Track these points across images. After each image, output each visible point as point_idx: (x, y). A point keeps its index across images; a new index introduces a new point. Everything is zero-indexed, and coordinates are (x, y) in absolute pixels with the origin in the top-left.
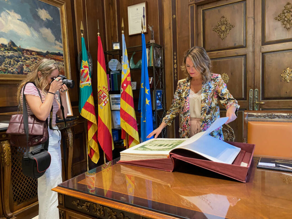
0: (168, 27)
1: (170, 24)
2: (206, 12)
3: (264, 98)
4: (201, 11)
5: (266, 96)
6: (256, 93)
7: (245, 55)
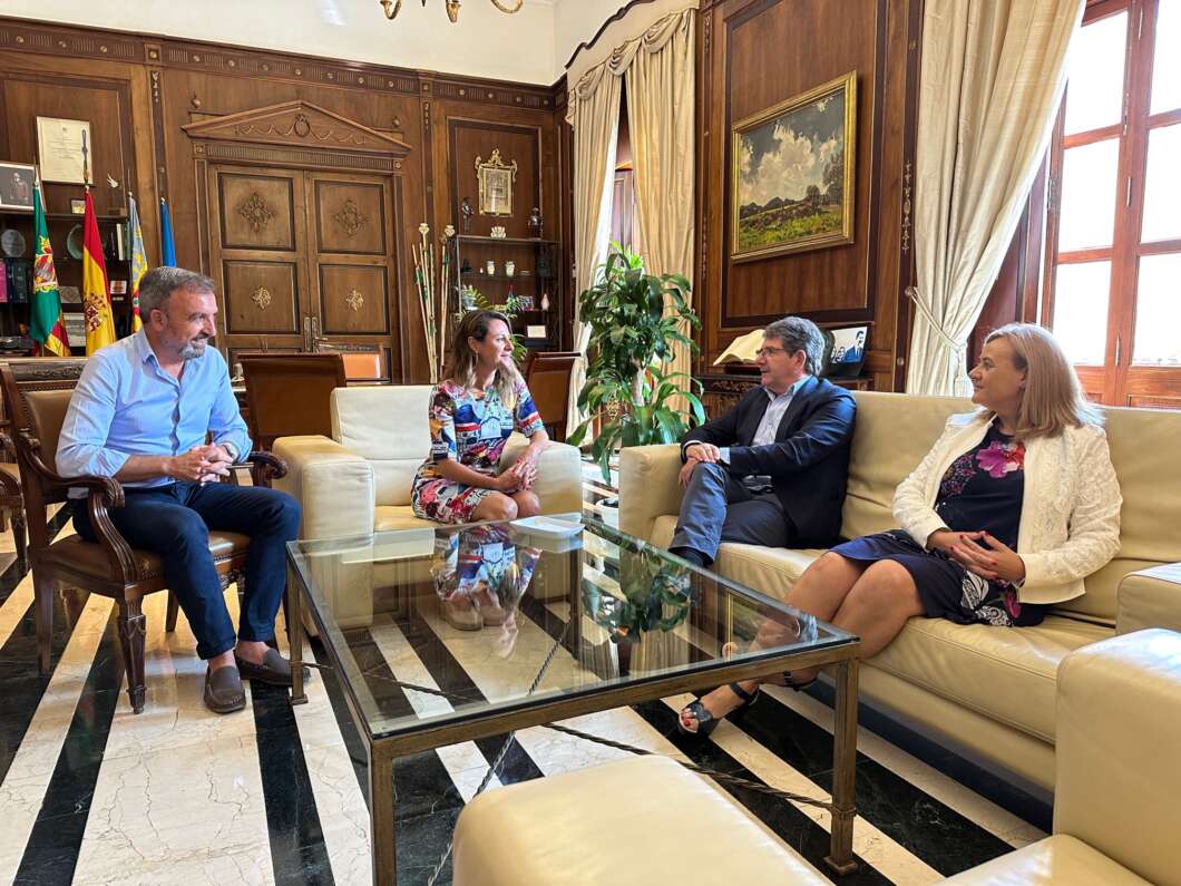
0: (148, 187)
1: (152, 181)
2: (224, 178)
3: (326, 333)
4: (214, 172)
5: (329, 329)
6: (314, 324)
7: (295, 265)
